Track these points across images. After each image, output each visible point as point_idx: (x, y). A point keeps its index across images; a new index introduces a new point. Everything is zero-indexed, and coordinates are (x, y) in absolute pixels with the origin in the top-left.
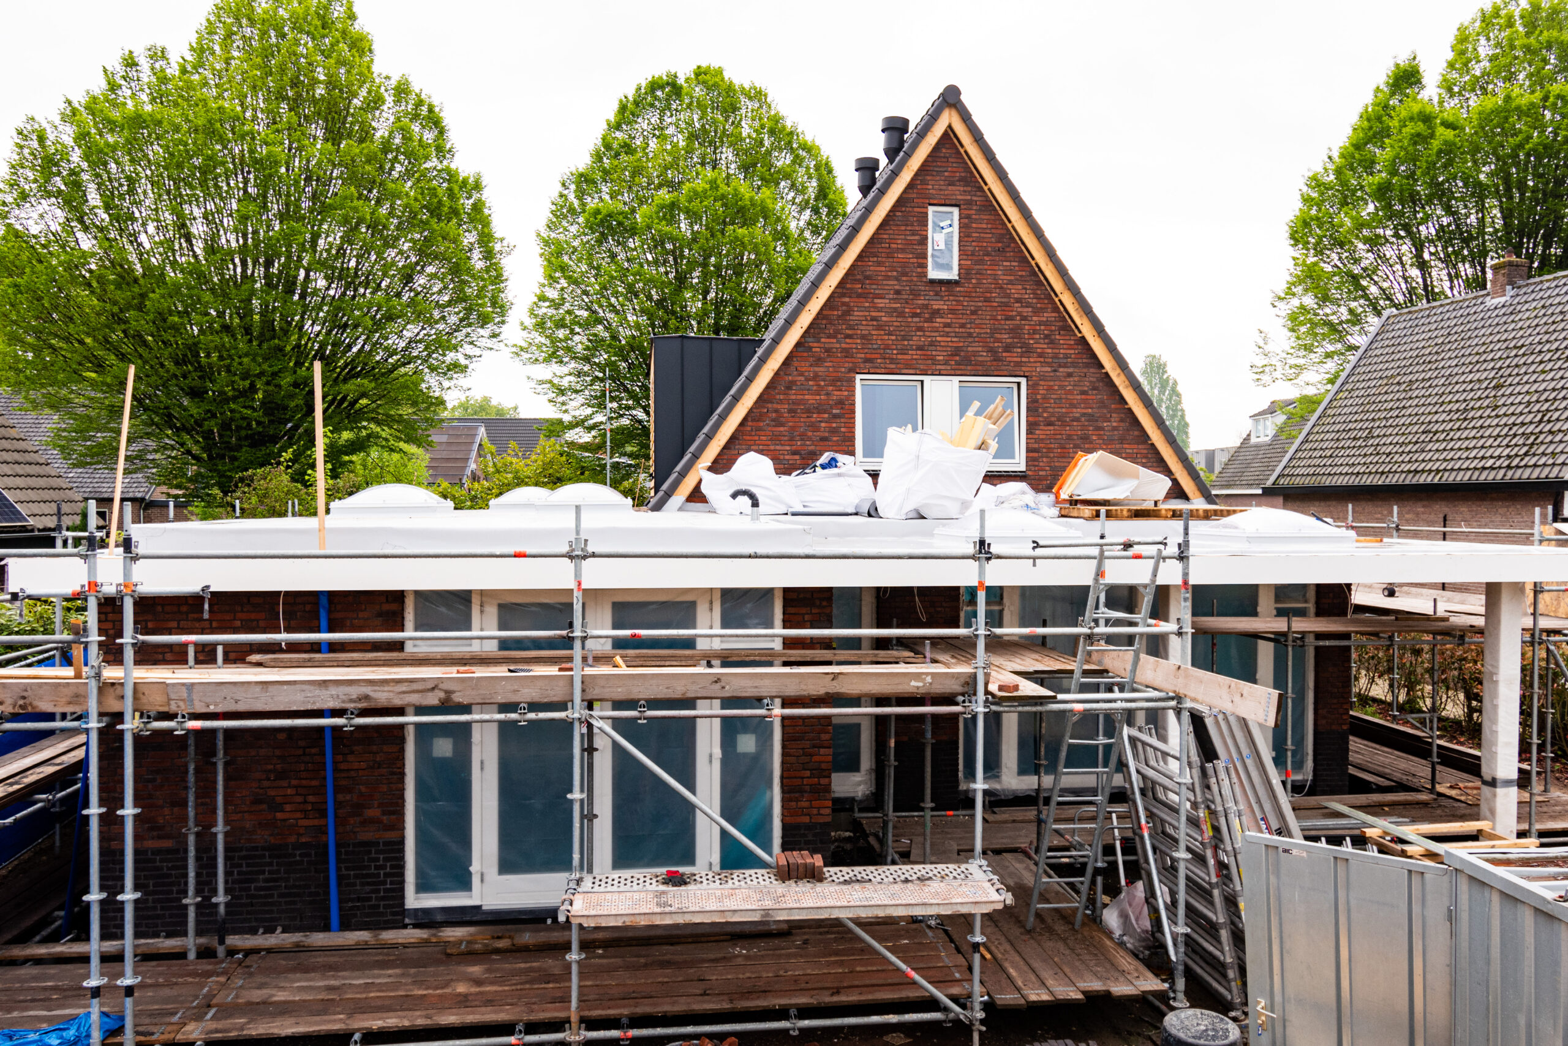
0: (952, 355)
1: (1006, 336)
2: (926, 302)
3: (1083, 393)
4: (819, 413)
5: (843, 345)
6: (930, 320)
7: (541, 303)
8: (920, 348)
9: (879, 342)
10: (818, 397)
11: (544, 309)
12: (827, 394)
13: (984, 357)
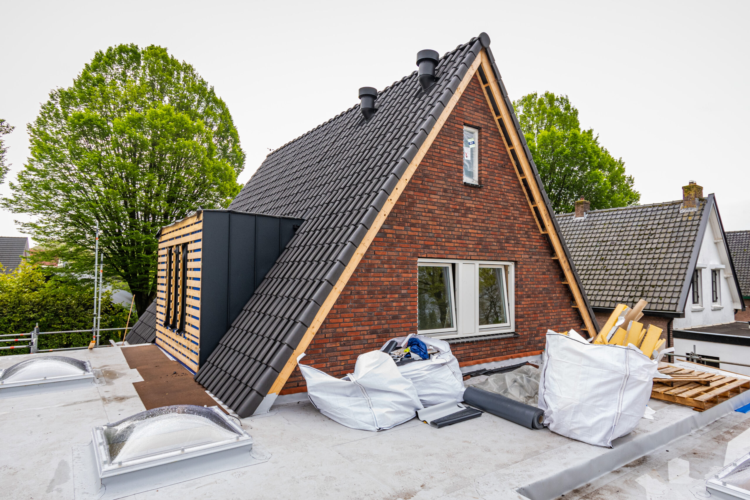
0: (478, 244)
1: (506, 231)
2: (462, 201)
3: (544, 274)
4: (391, 293)
5: (410, 233)
6: (464, 215)
7: (30, 172)
8: (459, 238)
9: (434, 231)
10: (391, 279)
11: (32, 176)
12: (398, 276)
13: (495, 246)
